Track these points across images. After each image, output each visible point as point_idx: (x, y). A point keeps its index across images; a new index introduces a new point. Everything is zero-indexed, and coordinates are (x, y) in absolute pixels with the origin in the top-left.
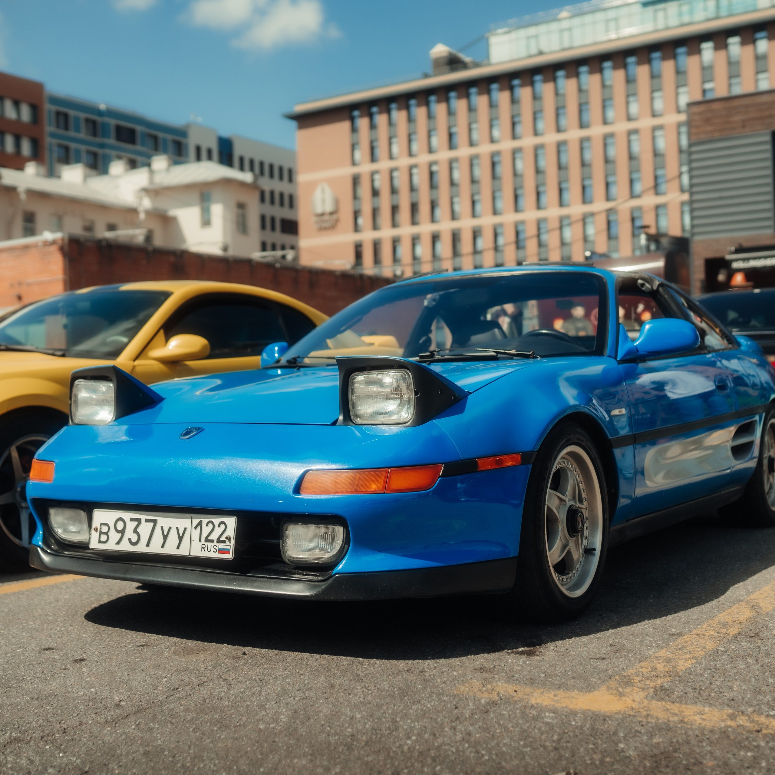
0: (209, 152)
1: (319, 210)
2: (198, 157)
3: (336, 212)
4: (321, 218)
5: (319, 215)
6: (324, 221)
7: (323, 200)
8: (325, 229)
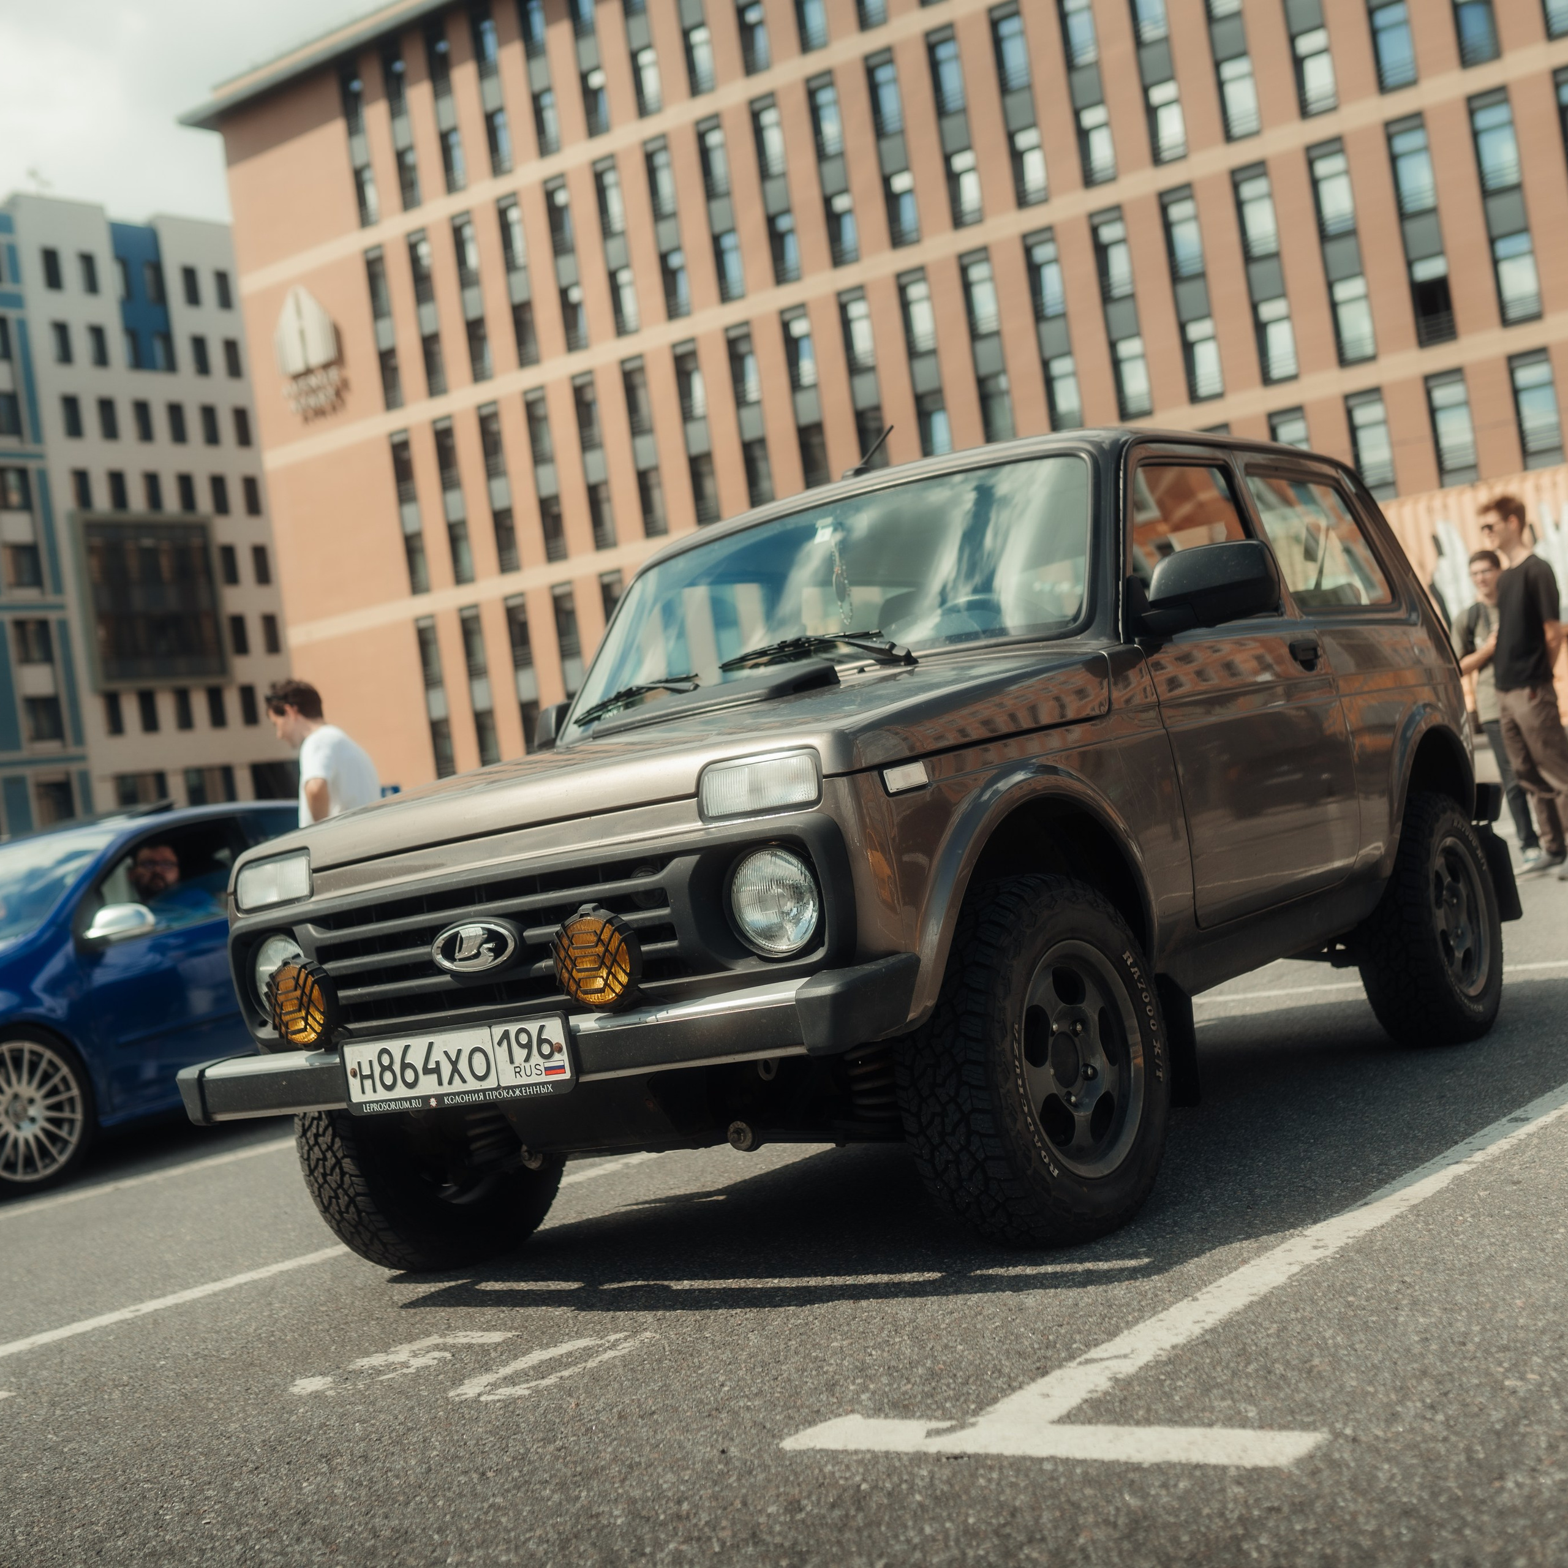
0: (87, 261)
1: (296, 365)
2: (53, 279)
3: (338, 360)
4: (302, 382)
5: (297, 377)
6: (313, 391)
7: (302, 334)
8: (320, 413)
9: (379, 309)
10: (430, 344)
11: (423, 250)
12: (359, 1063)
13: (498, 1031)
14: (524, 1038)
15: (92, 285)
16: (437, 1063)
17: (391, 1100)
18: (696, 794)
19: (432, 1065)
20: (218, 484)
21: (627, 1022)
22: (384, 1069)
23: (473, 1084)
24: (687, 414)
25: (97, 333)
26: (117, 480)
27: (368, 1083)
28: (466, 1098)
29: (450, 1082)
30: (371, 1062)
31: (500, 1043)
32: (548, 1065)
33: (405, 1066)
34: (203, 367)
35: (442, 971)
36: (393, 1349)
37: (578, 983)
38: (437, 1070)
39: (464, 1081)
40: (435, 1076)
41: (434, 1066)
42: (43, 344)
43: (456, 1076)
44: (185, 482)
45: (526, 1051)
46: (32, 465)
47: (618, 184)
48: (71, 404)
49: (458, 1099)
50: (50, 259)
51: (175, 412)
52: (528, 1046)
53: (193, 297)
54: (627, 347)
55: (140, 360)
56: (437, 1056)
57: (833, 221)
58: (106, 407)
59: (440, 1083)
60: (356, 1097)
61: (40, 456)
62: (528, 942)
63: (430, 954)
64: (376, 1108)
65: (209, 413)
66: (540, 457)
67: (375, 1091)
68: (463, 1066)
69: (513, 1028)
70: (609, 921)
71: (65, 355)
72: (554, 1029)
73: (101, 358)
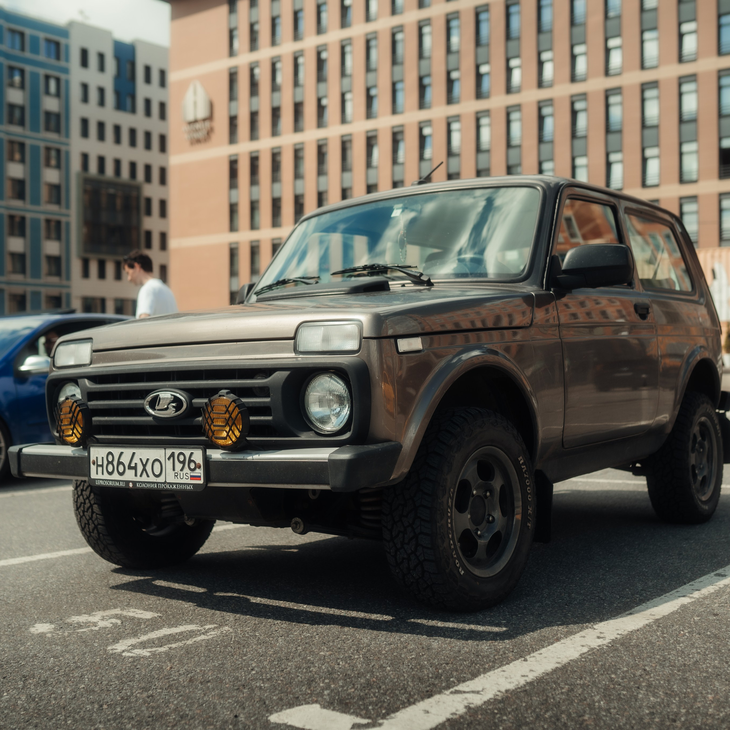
0: (101, 57)
1: (191, 117)
2: (84, 62)
3: (210, 118)
4: (193, 127)
5: (190, 123)
6: (197, 131)
7: (195, 103)
8: (198, 141)
9: (232, 96)
10: (254, 116)
11: (257, 71)
12: (97, 458)
13: (169, 452)
14: (182, 458)
15: (102, 68)
16: (136, 464)
17: (110, 480)
18: (294, 338)
19: (133, 465)
20: (148, 168)
21: (237, 457)
22: (109, 463)
23: (152, 479)
24: (369, 165)
25: (101, 91)
26: (101, 160)
27: (100, 469)
28: (148, 485)
29: (141, 476)
30: (103, 458)
31: (169, 459)
32: (192, 474)
33: (119, 463)
34: (148, 113)
35: (149, 415)
36: (93, 613)
37: (213, 432)
38: (135, 468)
39: (148, 476)
40: (134, 471)
41: (134, 465)
42: (76, 93)
43: (144, 473)
44: (133, 166)
45: (182, 465)
46: (63, 148)
47: (351, 52)
48: (85, 122)
49: (144, 485)
50: (84, 54)
51: (133, 132)
52: (183, 462)
53: (148, 79)
54: (345, 129)
55: (120, 106)
56: (136, 460)
57: (450, 83)
58: (101, 126)
59: (136, 475)
60: (93, 476)
61: (67, 144)
62: (194, 406)
63: (143, 404)
64: (102, 483)
65: (148, 135)
66: (297, 175)
67: (103, 474)
68: (149, 468)
69: (177, 451)
70: (234, 401)
71: (85, 99)
72: (198, 455)
73: (102, 103)
